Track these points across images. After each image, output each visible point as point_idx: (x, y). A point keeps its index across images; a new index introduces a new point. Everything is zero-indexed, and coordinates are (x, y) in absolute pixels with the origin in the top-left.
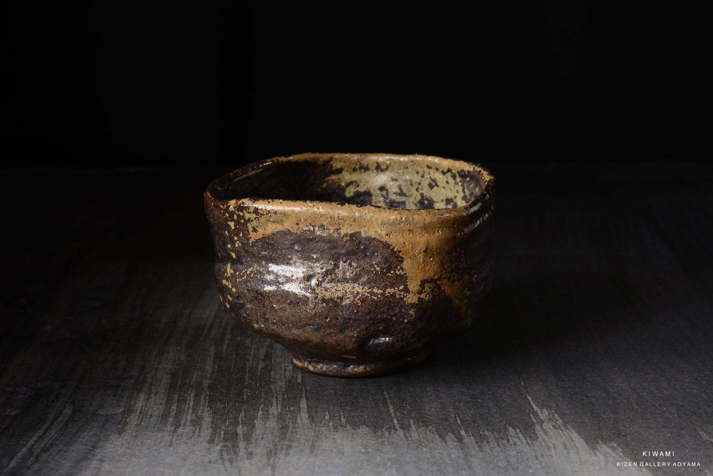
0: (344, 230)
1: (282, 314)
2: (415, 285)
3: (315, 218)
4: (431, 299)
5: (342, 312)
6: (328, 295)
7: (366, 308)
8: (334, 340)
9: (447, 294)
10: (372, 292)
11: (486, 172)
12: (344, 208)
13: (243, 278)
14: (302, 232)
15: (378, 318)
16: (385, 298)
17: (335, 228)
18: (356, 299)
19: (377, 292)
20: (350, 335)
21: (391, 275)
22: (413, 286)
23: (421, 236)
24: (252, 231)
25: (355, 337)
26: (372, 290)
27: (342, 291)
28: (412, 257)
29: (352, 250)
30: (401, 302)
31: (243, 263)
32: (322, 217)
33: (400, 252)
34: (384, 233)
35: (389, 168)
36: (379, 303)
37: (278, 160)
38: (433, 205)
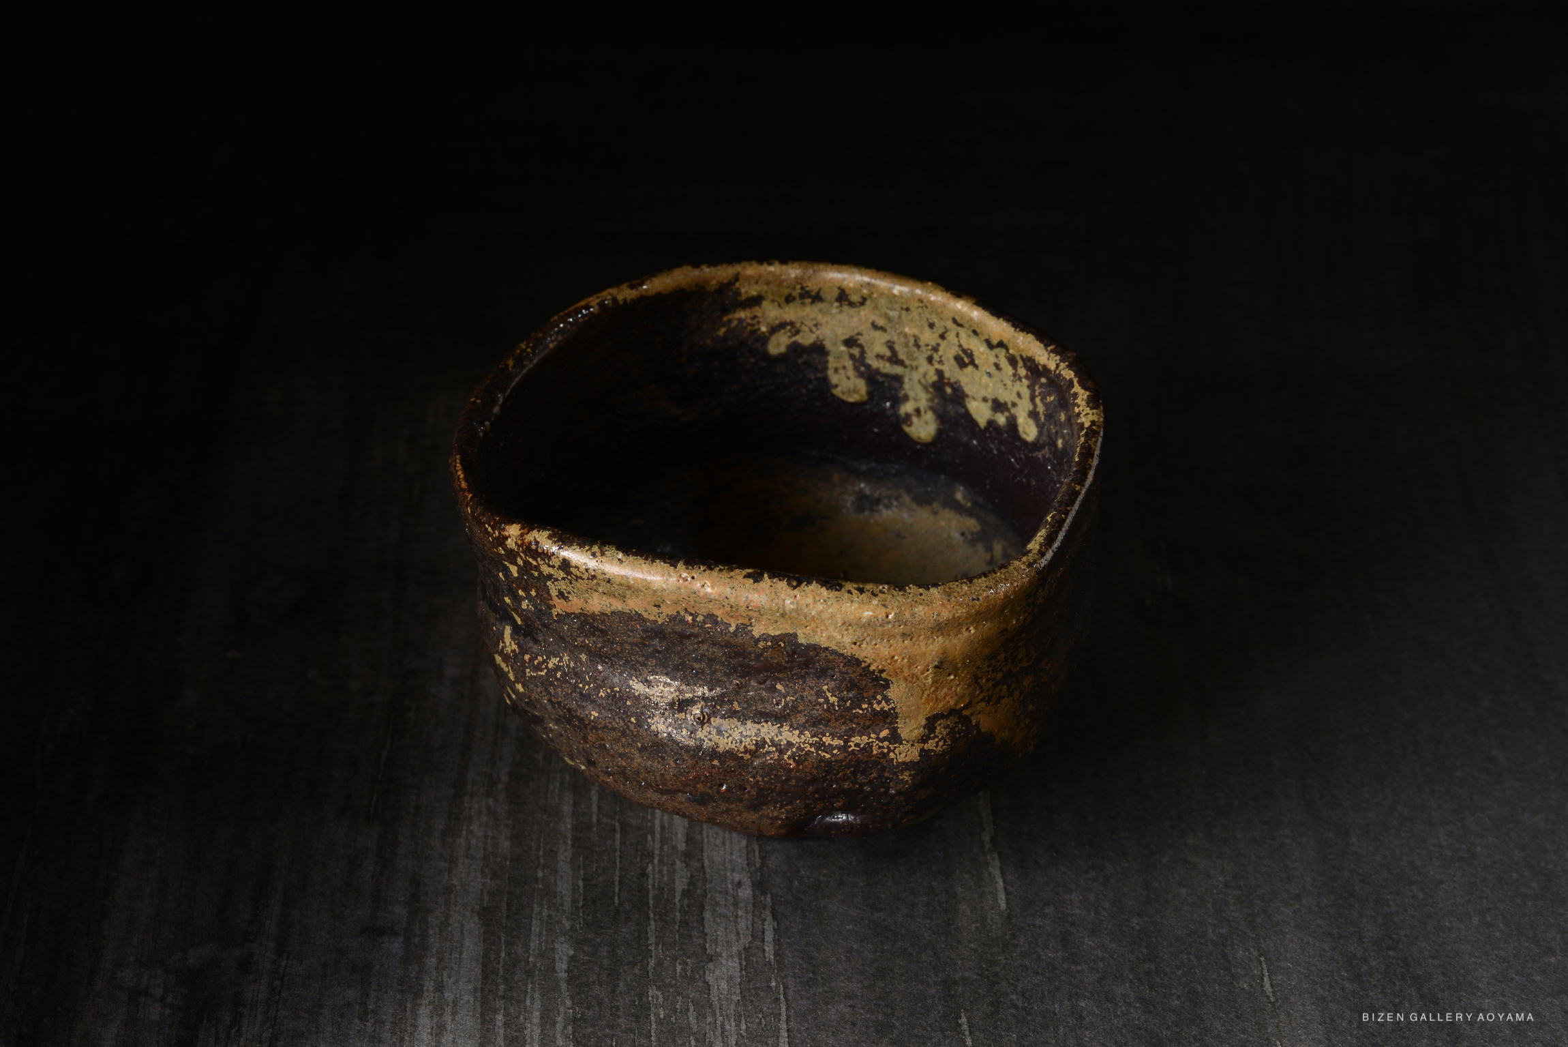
0: (760, 628)
1: (624, 764)
2: (915, 726)
3: (695, 602)
4: (948, 748)
5: (754, 777)
6: (724, 744)
7: (806, 773)
8: (736, 822)
9: (983, 731)
10: (819, 743)
11: (1083, 391)
12: (759, 588)
13: (539, 673)
14: (666, 621)
15: (831, 790)
16: (849, 755)
17: (739, 622)
18: (786, 757)
19: (831, 743)
20: (771, 815)
21: (861, 712)
22: (910, 728)
23: (929, 642)
24: (557, 596)
25: (782, 819)
26: (821, 739)
27: (755, 738)
28: (910, 679)
29: (777, 664)
30: (882, 760)
31: (539, 641)
32: (712, 604)
33: (882, 671)
34: (847, 640)
35: (868, 302)
36: (835, 765)
37: (614, 299)
38: (964, 402)
